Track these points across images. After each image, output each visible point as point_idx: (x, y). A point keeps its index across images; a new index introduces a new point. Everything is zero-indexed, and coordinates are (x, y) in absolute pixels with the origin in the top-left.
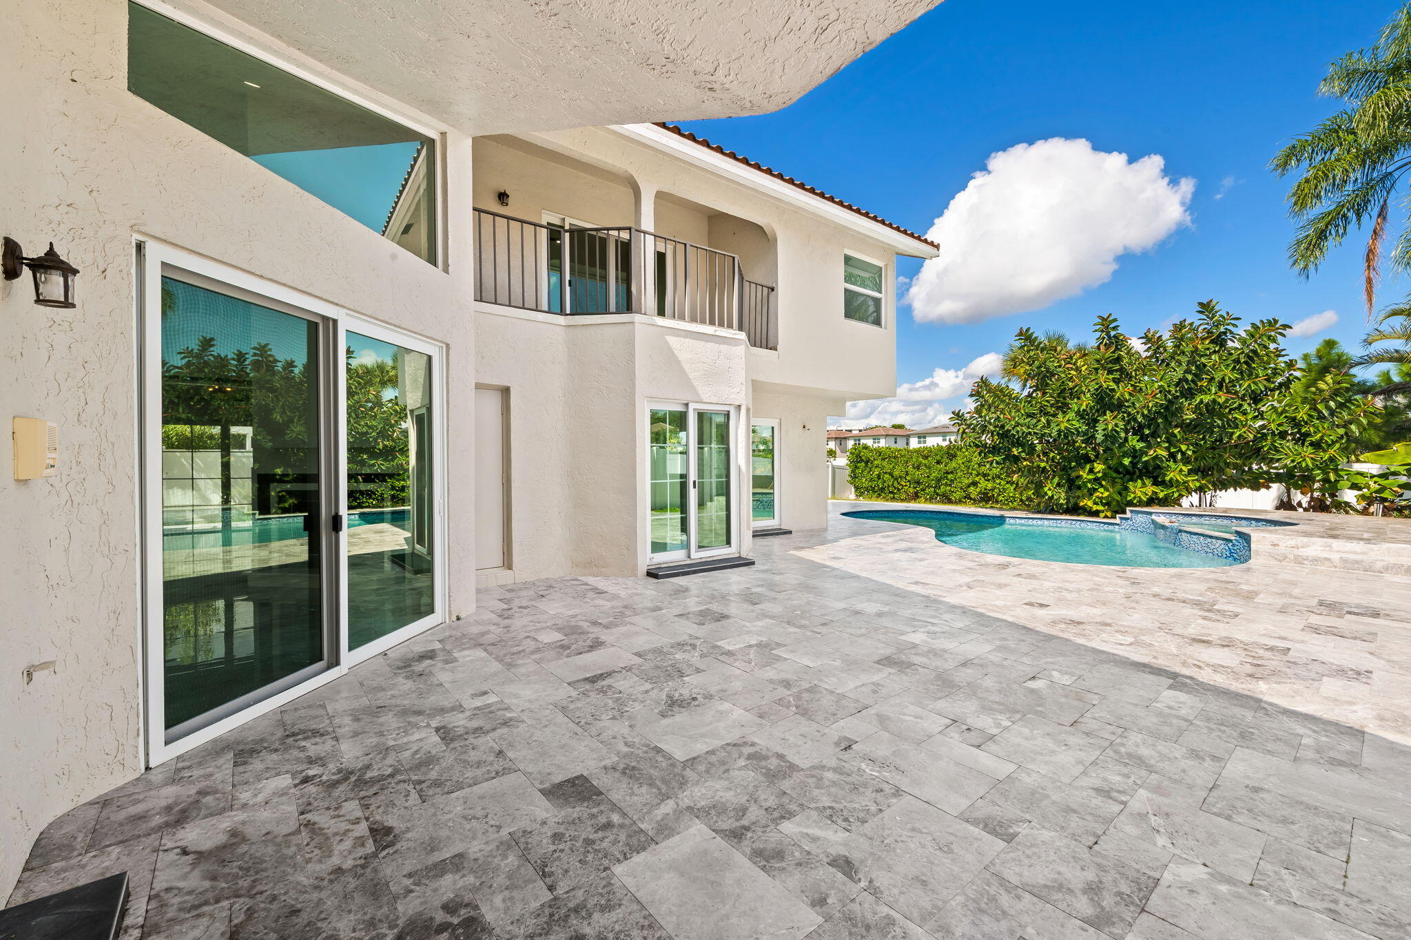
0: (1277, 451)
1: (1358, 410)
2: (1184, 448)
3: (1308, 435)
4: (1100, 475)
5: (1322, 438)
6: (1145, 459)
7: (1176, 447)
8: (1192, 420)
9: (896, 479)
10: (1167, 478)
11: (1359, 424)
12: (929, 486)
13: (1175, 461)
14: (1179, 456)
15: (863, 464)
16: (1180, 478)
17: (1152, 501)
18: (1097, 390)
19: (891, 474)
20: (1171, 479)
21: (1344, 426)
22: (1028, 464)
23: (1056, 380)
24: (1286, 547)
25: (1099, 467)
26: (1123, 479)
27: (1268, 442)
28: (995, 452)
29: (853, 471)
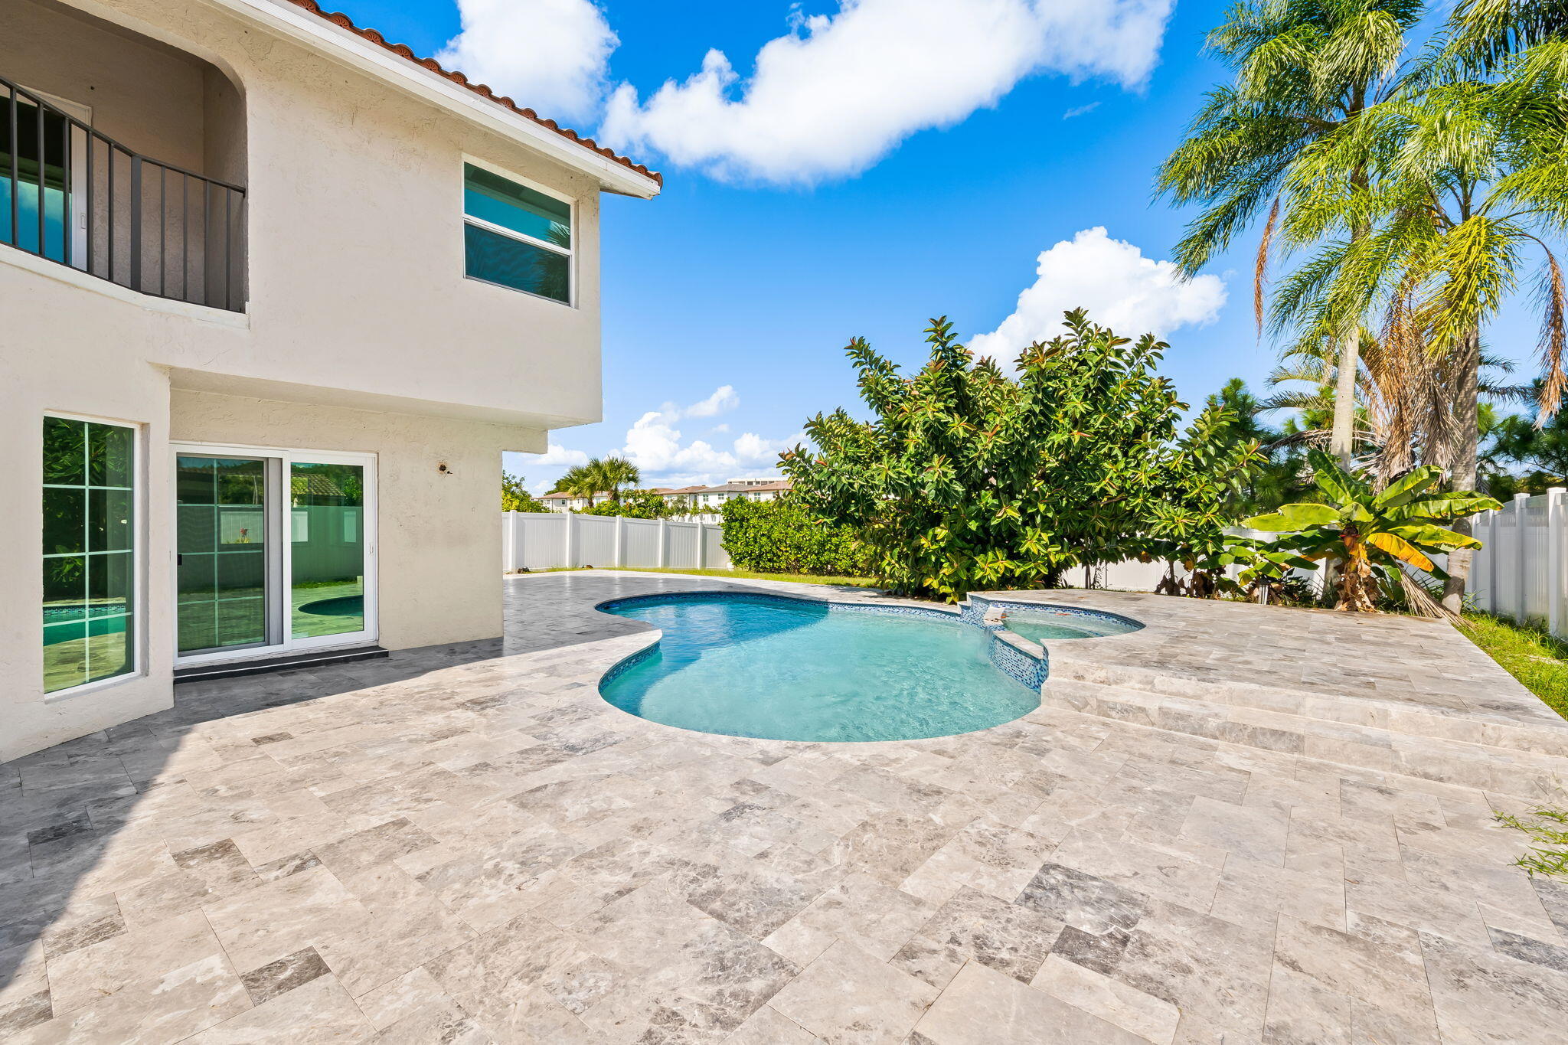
0: (1151, 514)
1: (1240, 458)
2: (1044, 508)
3: (1183, 491)
4: (942, 544)
5: (1199, 495)
6: (994, 523)
7: (1033, 507)
9: (774, 543)
10: (1023, 550)
11: (1242, 479)
12: (811, 552)
13: (1033, 527)
14: (1038, 520)
15: (737, 524)
17: (1006, 581)
18: (926, 423)
19: (769, 537)
20: (1028, 550)
21: (1226, 481)
22: (882, 526)
23: (890, 411)
24: (1094, 681)
25: (941, 532)
26: (972, 550)
27: (1139, 501)
28: (827, 512)
29: (727, 533)
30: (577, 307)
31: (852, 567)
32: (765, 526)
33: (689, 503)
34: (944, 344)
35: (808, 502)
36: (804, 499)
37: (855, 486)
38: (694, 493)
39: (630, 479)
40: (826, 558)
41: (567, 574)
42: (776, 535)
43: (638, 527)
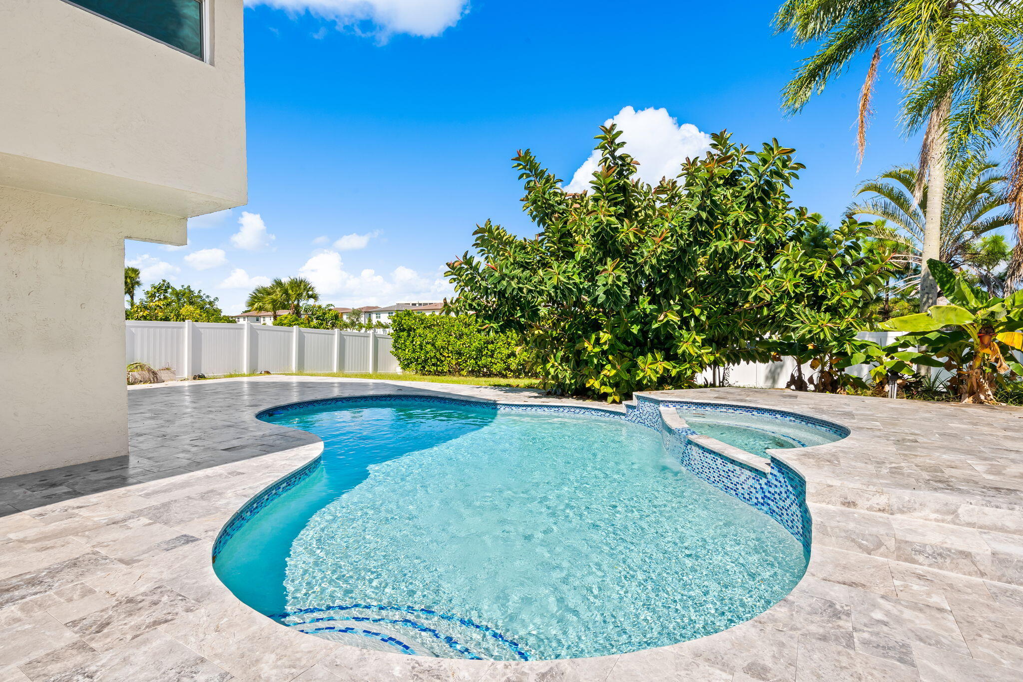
0: (793, 318)
1: (876, 268)
2: (697, 312)
3: (824, 297)
4: (606, 347)
5: (839, 301)
6: (655, 326)
7: (689, 311)
8: (706, 277)
9: (438, 350)
10: (680, 351)
12: (470, 357)
13: (688, 330)
14: (692, 323)
15: (405, 334)
16: (693, 351)
17: (664, 381)
18: (596, 228)
19: (433, 345)
20: (684, 352)
21: (861, 287)
22: (541, 332)
23: (557, 219)
24: (870, 509)
25: (605, 337)
26: (632, 352)
27: (783, 307)
28: (493, 316)
29: (396, 341)
30: (212, 63)
31: (505, 370)
32: (430, 336)
33: (363, 320)
34: (612, 153)
35: (474, 309)
36: (470, 305)
37: (525, 290)
38: (369, 312)
39: (310, 297)
40: (483, 362)
41: (245, 379)
42: (439, 343)
43: (314, 336)
